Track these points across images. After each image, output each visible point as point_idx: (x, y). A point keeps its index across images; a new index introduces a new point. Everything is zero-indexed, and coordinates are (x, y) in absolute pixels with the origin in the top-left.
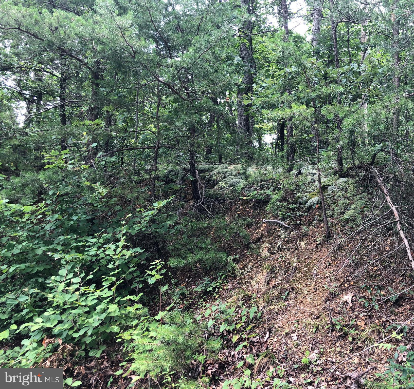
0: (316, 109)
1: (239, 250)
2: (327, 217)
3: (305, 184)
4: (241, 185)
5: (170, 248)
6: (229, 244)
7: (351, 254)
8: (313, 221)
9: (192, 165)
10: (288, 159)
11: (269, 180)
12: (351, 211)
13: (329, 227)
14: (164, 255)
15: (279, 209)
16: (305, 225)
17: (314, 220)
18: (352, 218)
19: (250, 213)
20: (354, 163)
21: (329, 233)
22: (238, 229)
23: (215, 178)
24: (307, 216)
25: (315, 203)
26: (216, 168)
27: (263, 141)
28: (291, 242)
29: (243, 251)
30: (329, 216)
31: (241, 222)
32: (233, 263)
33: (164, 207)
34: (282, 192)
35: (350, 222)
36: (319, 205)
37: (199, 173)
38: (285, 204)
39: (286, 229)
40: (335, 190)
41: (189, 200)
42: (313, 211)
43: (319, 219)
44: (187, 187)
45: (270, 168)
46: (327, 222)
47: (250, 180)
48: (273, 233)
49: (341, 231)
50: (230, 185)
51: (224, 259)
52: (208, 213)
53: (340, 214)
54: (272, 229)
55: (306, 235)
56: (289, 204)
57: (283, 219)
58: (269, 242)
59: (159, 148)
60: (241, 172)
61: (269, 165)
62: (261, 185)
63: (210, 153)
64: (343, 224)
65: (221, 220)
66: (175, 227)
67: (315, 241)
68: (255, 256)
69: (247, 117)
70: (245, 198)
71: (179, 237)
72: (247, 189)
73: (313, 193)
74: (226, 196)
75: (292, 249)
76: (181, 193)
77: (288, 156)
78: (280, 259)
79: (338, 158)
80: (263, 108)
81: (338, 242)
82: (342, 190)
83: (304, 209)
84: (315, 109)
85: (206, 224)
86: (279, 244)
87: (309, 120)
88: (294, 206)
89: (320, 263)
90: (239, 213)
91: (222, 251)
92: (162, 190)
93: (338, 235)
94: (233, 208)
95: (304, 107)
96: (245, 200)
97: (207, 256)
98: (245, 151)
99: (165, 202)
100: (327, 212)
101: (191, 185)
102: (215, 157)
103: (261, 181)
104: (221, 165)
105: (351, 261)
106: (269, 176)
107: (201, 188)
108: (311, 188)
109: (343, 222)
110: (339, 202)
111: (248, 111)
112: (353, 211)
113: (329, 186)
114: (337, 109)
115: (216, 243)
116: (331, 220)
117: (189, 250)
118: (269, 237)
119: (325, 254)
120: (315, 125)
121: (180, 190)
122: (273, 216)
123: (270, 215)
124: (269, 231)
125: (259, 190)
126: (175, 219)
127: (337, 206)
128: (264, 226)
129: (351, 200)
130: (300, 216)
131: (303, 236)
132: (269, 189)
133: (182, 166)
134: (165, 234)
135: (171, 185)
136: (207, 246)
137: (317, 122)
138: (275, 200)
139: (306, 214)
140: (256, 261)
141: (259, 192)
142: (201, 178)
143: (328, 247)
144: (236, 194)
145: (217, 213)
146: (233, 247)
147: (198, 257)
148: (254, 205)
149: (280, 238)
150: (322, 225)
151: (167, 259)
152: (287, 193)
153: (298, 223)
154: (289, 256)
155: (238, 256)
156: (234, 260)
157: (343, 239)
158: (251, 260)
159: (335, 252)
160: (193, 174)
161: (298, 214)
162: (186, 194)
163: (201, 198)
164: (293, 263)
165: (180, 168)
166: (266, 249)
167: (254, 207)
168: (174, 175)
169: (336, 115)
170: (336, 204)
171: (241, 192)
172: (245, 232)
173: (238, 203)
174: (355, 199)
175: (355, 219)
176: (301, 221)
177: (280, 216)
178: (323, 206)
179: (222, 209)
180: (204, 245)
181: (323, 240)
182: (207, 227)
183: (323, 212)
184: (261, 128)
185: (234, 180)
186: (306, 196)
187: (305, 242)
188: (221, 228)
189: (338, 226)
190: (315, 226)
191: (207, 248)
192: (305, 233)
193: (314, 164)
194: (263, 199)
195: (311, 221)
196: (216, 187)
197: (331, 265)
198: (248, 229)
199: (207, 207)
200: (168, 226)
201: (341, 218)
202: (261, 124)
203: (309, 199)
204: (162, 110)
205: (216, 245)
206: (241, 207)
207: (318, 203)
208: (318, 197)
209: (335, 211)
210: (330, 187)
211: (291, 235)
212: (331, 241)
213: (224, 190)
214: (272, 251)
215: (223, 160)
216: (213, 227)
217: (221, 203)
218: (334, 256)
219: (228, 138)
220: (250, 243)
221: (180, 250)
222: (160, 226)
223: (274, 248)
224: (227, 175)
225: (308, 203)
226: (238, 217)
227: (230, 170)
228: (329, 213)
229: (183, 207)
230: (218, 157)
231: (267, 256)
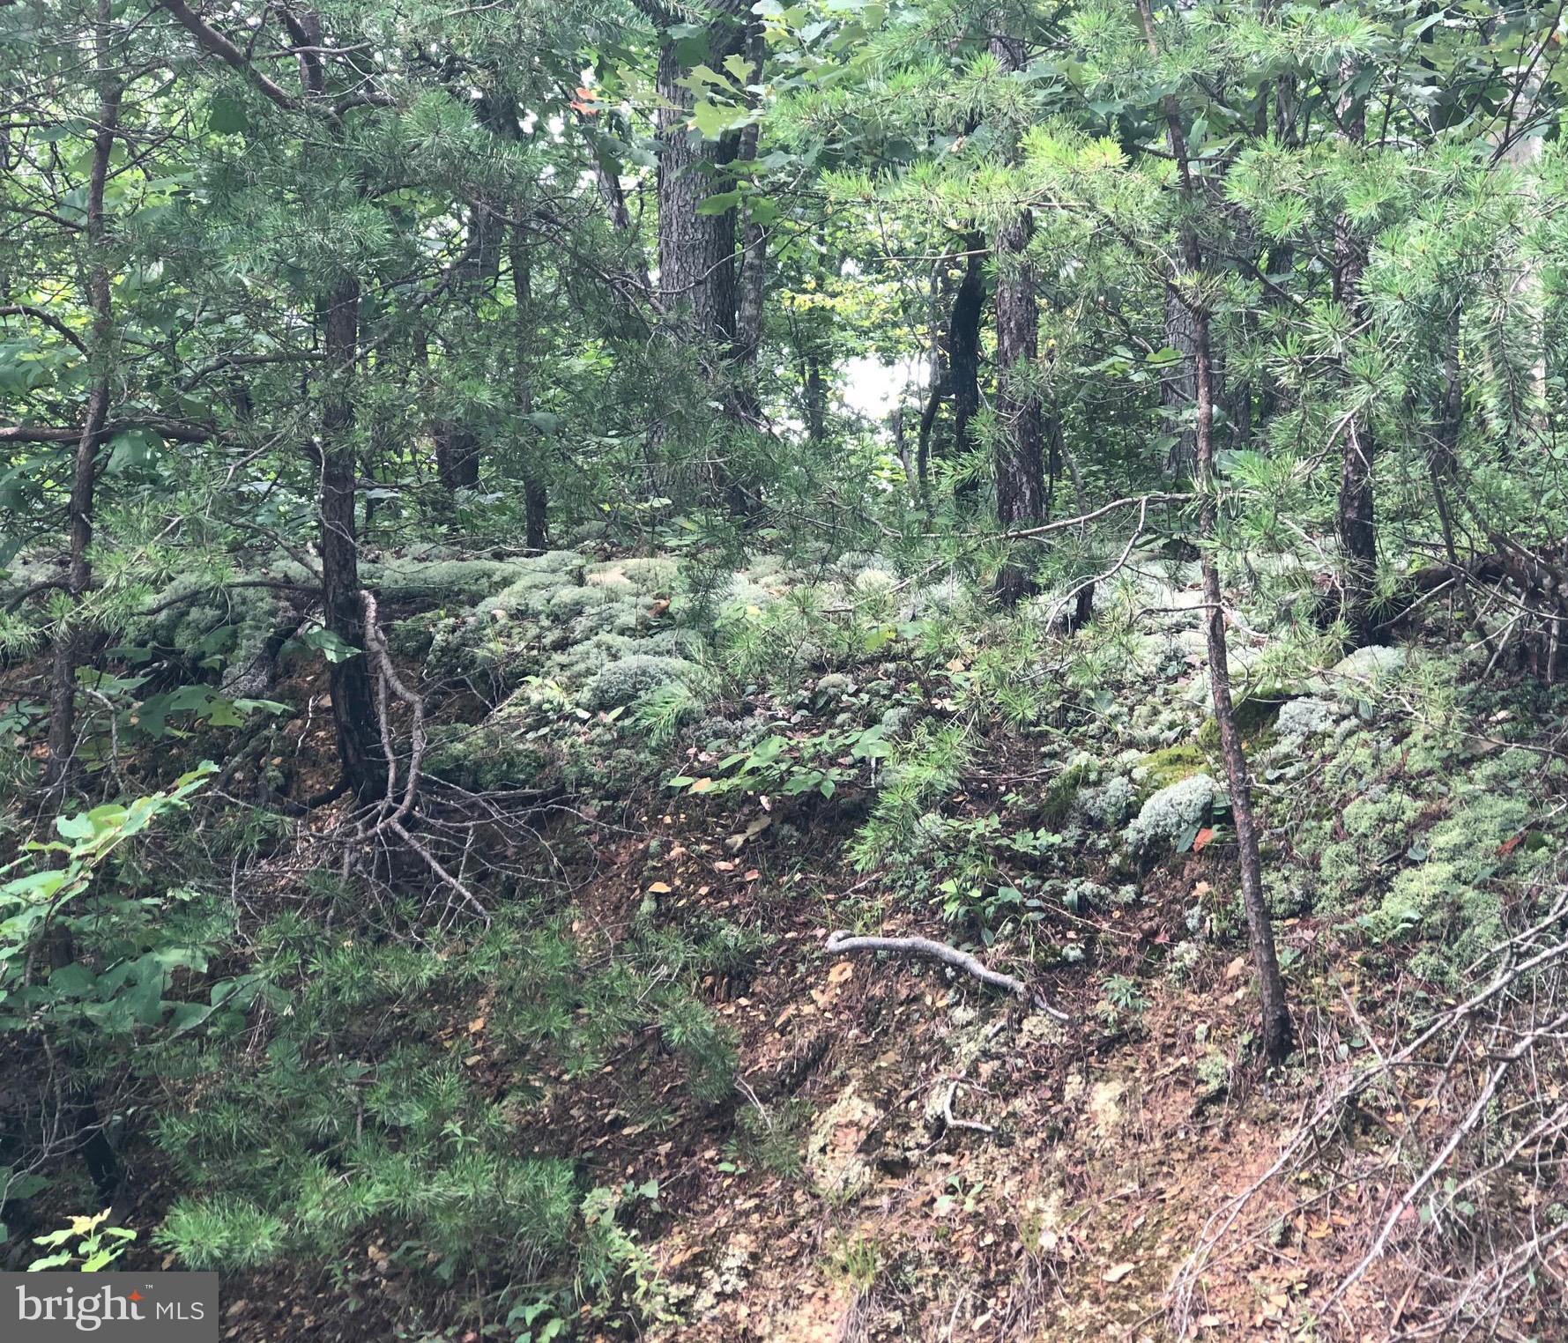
0: (1194, 170)
1: (665, 1148)
2: (1267, 915)
3: (1119, 686)
4: (677, 697)
5: (175, 1132)
6: (590, 1104)
7: (1428, 1160)
8: (1175, 940)
9: (340, 554)
10: (1005, 517)
11: (873, 661)
12: (1430, 870)
13: (1285, 982)
14: (138, 1183)
15: (941, 862)
16: (1120, 966)
17: (1183, 933)
18: (1436, 917)
19: (742, 887)
20: (1450, 545)
21: (1284, 1022)
22: (656, 1002)
23: (498, 647)
24: (1135, 906)
25: (1190, 815)
26: (507, 582)
27: (833, 407)
28: (1021, 1085)
29: (689, 1153)
30: (1280, 909)
31: (675, 951)
32: (617, 1232)
33: (136, 842)
34: (958, 739)
35: (1425, 945)
36: (1214, 833)
37: (384, 616)
38: (983, 825)
39: (987, 996)
40: (1327, 726)
41: (316, 802)
42: (1175, 872)
43: (1213, 924)
44: (300, 714)
45: (878, 576)
46: (1270, 946)
47: (739, 655)
48: (901, 1026)
49: (1368, 1008)
50: (599, 692)
51: (560, 1207)
52: (445, 890)
53: (1360, 893)
54: (889, 1000)
55: (1126, 1036)
56: (1010, 827)
57: (971, 930)
58: (870, 1085)
59: (106, 438)
60: (680, 603)
61: (870, 550)
62: (816, 696)
63: (470, 479)
64: (1378, 958)
65: (539, 936)
66: (218, 991)
67: (1187, 1077)
68: (773, 1186)
69: (724, 229)
70: (704, 786)
71: (247, 1056)
72: (721, 722)
73: (1176, 750)
74: (571, 772)
75: (1029, 1133)
76: (258, 755)
77: (1008, 495)
78: (944, 1205)
79: (1344, 505)
80: (829, 161)
81: (1341, 1085)
82: (1370, 725)
83: (1115, 860)
84: (1183, 166)
85: (433, 964)
86: (938, 1103)
87: (1143, 242)
88: (1046, 838)
89: (1223, 1226)
90: (660, 887)
91: (542, 1157)
92: (126, 730)
93: (1346, 1034)
94: (624, 857)
95: (1109, 151)
96: (701, 799)
97: (435, 1188)
98: (703, 456)
99: (144, 810)
100: (1269, 877)
101: (327, 702)
102: (501, 508)
103: (819, 668)
104: (543, 561)
105: (1430, 1214)
106: (874, 633)
107: (401, 719)
108: (1166, 716)
109: (1378, 948)
110: (1349, 810)
111: (729, 187)
112: (1445, 870)
113: (1284, 696)
114: (1334, 169)
115: (500, 1096)
116: (1299, 933)
117: (315, 1145)
118: (869, 1052)
119: (1252, 1169)
120: (1187, 280)
121: (255, 730)
122: (898, 907)
123: (879, 903)
124: (870, 1016)
125: (801, 727)
126: (217, 930)
127: (1335, 836)
128: (835, 976)
129: (1430, 797)
130: (1084, 906)
131: (1107, 1047)
132: (872, 721)
133: (266, 564)
134: (144, 1037)
135: (187, 696)
136: (441, 1116)
137: (1196, 254)
138: (911, 797)
139: (1128, 892)
140: (781, 1221)
141: (805, 742)
142: (401, 651)
143: (1274, 1116)
144: (644, 756)
145: (509, 892)
146: (618, 1123)
147: (372, 1197)
148: (765, 833)
149: (947, 1057)
150: (1236, 967)
151: (158, 1216)
152: (996, 751)
153: (1073, 952)
154: (1012, 1185)
155: (651, 1190)
156: (627, 1216)
157: (1377, 1063)
158: (746, 1213)
159: (1324, 1151)
160: (346, 618)
161: (1071, 896)
162: (298, 758)
163: (401, 781)
164: (1034, 1230)
165: (255, 576)
166: (852, 1138)
167: (768, 850)
168: (209, 629)
169: (1328, 213)
170: (1328, 825)
171: (679, 744)
172: (707, 1019)
173: (655, 822)
174: (1460, 786)
175: (1458, 923)
176: (1091, 942)
177: (951, 908)
178: (1243, 834)
179: (548, 861)
180: (416, 1115)
181: (1241, 1069)
182: (439, 991)
183: (1245, 875)
184: (822, 317)
185: (630, 662)
186: (1127, 772)
187: (1116, 1088)
188: (535, 995)
189: (1346, 976)
190: (1185, 974)
191: (437, 1136)
192: (1120, 1022)
193: (1181, 552)
194: (828, 789)
195: (1161, 939)
196: (506, 710)
197: (1298, 1238)
198: (728, 999)
199: (437, 845)
200: (163, 982)
201: (1367, 920)
202: (820, 287)
203: (1144, 790)
204: (128, 181)
205: (504, 1115)
206: (677, 851)
207: (1209, 815)
208: (1212, 773)
209: (1326, 871)
210: (1288, 709)
211: (1022, 1040)
212: (1298, 1074)
213: (559, 734)
214: (893, 1154)
215: (554, 529)
216: (481, 991)
217: (535, 821)
218: (1314, 1182)
219: (587, 376)
220: (737, 1099)
221: (250, 1147)
222: (111, 982)
223: (906, 1128)
224: (580, 625)
225: (1142, 821)
226: (657, 914)
227: (599, 594)
228: (1283, 885)
229: (274, 846)
230: (518, 505)
231: (856, 1188)
